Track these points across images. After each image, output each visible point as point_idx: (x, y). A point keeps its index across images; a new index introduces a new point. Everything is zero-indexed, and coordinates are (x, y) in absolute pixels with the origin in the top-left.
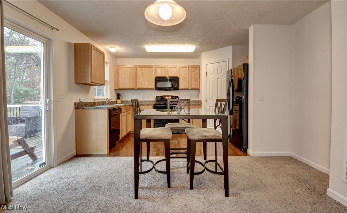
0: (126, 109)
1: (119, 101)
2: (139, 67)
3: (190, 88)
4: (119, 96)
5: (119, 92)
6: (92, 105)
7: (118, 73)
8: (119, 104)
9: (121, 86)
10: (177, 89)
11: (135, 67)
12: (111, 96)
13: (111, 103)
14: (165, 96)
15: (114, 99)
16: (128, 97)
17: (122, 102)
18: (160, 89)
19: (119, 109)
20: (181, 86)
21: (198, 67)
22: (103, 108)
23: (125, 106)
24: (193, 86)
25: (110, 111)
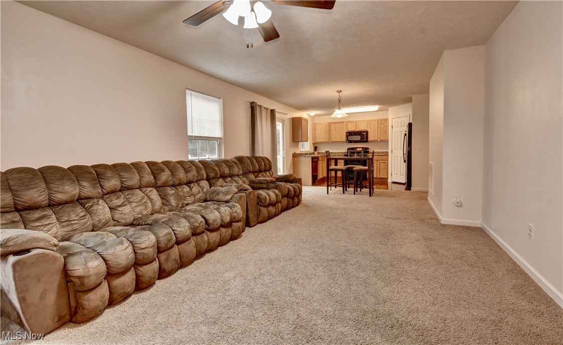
0: (322, 158)
1: (316, 153)
2: (333, 123)
3: (379, 140)
4: (316, 149)
5: (316, 145)
6: (300, 155)
7: (315, 129)
8: (316, 155)
9: (318, 140)
10: (367, 141)
11: (329, 123)
12: (310, 149)
13: (310, 154)
14: (357, 148)
15: (312, 151)
16: (323, 150)
17: (318, 153)
18: (350, 142)
19: (318, 158)
20: (370, 138)
21: (386, 120)
22: (309, 157)
23: (321, 156)
24: (382, 138)
25: (313, 158)
